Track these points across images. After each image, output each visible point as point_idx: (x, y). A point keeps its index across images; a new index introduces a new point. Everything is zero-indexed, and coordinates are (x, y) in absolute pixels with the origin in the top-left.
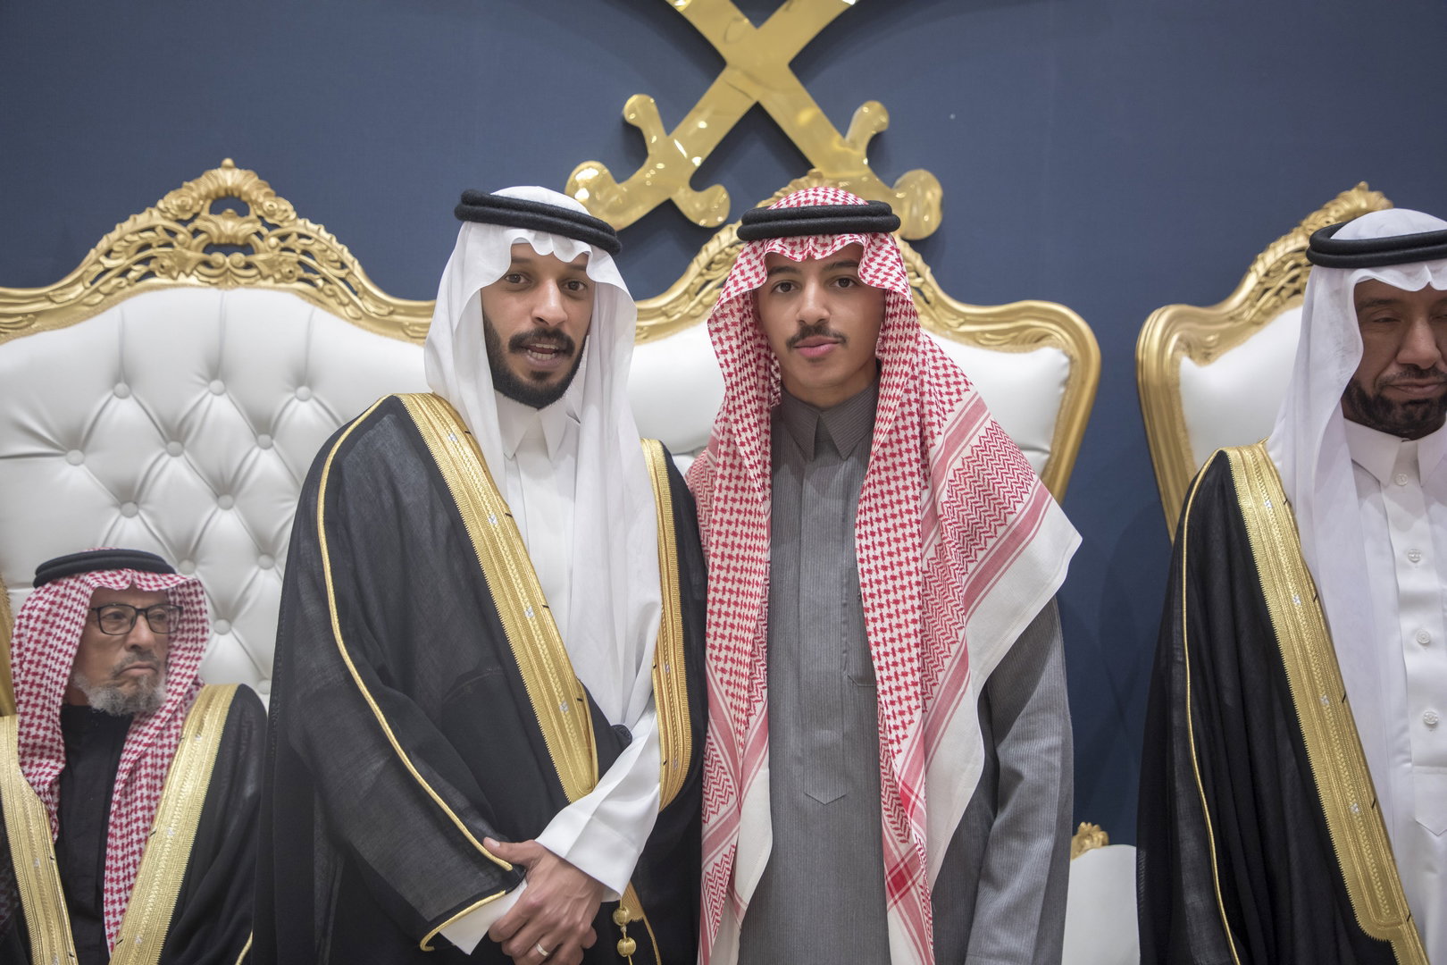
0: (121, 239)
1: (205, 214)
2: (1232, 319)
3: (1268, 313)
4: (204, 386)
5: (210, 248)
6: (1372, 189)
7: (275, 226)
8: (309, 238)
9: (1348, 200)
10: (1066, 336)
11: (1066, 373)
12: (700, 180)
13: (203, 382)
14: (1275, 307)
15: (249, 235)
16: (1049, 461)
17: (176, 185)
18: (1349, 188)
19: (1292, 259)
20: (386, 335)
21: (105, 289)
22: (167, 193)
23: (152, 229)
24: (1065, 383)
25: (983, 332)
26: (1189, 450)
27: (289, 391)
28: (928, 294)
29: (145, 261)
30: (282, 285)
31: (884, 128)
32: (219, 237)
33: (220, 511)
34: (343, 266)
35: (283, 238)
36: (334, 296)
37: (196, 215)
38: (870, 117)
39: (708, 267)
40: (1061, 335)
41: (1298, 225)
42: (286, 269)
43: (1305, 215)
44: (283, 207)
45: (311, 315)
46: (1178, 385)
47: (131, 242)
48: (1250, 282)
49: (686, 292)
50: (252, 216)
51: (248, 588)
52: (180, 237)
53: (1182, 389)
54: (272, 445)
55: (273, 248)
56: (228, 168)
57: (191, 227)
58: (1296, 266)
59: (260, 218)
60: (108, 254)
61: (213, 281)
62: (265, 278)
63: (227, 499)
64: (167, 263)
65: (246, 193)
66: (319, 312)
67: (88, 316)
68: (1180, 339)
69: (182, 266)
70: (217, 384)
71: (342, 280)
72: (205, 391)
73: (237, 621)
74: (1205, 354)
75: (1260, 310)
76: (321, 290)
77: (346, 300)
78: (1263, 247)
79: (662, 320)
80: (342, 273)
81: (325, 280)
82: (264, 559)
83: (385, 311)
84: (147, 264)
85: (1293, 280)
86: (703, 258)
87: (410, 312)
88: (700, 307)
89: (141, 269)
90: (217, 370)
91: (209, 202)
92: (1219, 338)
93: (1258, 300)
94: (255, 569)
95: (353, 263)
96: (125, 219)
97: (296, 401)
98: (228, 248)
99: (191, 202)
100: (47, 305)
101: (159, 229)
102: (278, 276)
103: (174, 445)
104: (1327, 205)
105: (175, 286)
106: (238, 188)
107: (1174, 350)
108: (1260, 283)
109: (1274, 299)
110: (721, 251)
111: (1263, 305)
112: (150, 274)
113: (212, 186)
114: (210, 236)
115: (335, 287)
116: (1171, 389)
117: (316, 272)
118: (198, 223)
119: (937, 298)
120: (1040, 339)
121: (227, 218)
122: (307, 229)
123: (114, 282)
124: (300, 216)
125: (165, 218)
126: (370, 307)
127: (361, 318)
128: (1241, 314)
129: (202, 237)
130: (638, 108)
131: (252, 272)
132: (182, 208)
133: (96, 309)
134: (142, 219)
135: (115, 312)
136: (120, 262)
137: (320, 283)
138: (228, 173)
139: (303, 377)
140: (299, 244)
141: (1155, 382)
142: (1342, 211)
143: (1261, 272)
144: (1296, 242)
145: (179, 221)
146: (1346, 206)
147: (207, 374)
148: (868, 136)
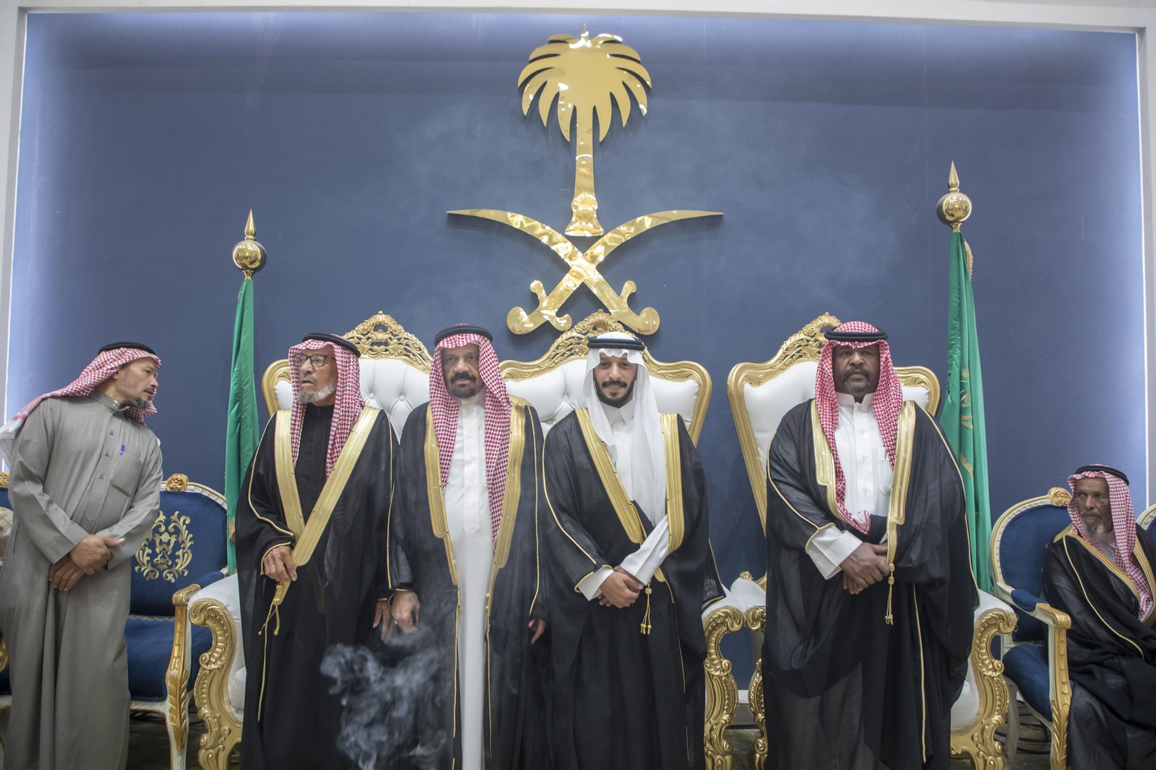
1: (372, 331)
2: (771, 368)
3: (788, 365)
5: (373, 344)
6: (831, 315)
7: (397, 335)
8: (408, 339)
9: (821, 320)
10: (698, 375)
11: (697, 390)
12: (559, 314)
14: (790, 363)
15: (387, 339)
16: (691, 425)
17: (362, 321)
19: (798, 343)
22: (359, 324)
23: (353, 338)
24: (697, 394)
25: (667, 373)
26: (749, 421)
27: (397, 397)
28: (646, 358)
30: (397, 357)
31: (635, 291)
32: (376, 340)
34: (420, 349)
35: (399, 339)
36: (416, 361)
37: (368, 332)
38: (629, 287)
39: (557, 348)
40: (696, 375)
41: (801, 330)
42: (399, 351)
43: (804, 326)
44: (400, 328)
45: (407, 369)
46: (743, 395)
48: (780, 352)
49: (548, 358)
50: (388, 332)
52: (363, 340)
53: (745, 397)
55: (395, 344)
56: (381, 314)
57: (366, 336)
58: (799, 346)
59: (391, 332)
61: (374, 356)
62: (392, 355)
65: (387, 324)
66: (410, 367)
68: (746, 376)
70: (371, 395)
71: (420, 355)
74: (757, 382)
75: (784, 363)
76: (412, 359)
77: (420, 362)
78: (786, 339)
79: (538, 369)
80: (419, 352)
81: (414, 355)
85: (799, 352)
86: (555, 344)
88: (554, 364)
90: (371, 390)
91: (373, 327)
92: (764, 376)
93: (783, 360)
95: (424, 348)
98: (379, 344)
99: (366, 327)
101: (355, 338)
102: (396, 354)
104: (813, 321)
106: (383, 322)
107: (742, 381)
108: (784, 353)
109: (790, 360)
110: (562, 342)
111: (786, 361)
113: (374, 322)
114: (373, 340)
115: (417, 358)
116: (741, 397)
117: (410, 352)
118: (369, 335)
119: (649, 359)
120: (688, 376)
121: (380, 332)
122: (407, 335)
124: (406, 331)
125: (358, 333)
128: (776, 365)
129: (371, 340)
130: (536, 285)
131: (388, 352)
132: (364, 330)
134: (350, 334)
137: (412, 356)
138: (381, 316)
139: (402, 393)
140: (404, 342)
141: (734, 394)
142: (819, 324)
143: (785, 349)
144: (800, 336)
145: (363, 334)
146: (821, 322)
147: (368, 391)
148: (628, 295)
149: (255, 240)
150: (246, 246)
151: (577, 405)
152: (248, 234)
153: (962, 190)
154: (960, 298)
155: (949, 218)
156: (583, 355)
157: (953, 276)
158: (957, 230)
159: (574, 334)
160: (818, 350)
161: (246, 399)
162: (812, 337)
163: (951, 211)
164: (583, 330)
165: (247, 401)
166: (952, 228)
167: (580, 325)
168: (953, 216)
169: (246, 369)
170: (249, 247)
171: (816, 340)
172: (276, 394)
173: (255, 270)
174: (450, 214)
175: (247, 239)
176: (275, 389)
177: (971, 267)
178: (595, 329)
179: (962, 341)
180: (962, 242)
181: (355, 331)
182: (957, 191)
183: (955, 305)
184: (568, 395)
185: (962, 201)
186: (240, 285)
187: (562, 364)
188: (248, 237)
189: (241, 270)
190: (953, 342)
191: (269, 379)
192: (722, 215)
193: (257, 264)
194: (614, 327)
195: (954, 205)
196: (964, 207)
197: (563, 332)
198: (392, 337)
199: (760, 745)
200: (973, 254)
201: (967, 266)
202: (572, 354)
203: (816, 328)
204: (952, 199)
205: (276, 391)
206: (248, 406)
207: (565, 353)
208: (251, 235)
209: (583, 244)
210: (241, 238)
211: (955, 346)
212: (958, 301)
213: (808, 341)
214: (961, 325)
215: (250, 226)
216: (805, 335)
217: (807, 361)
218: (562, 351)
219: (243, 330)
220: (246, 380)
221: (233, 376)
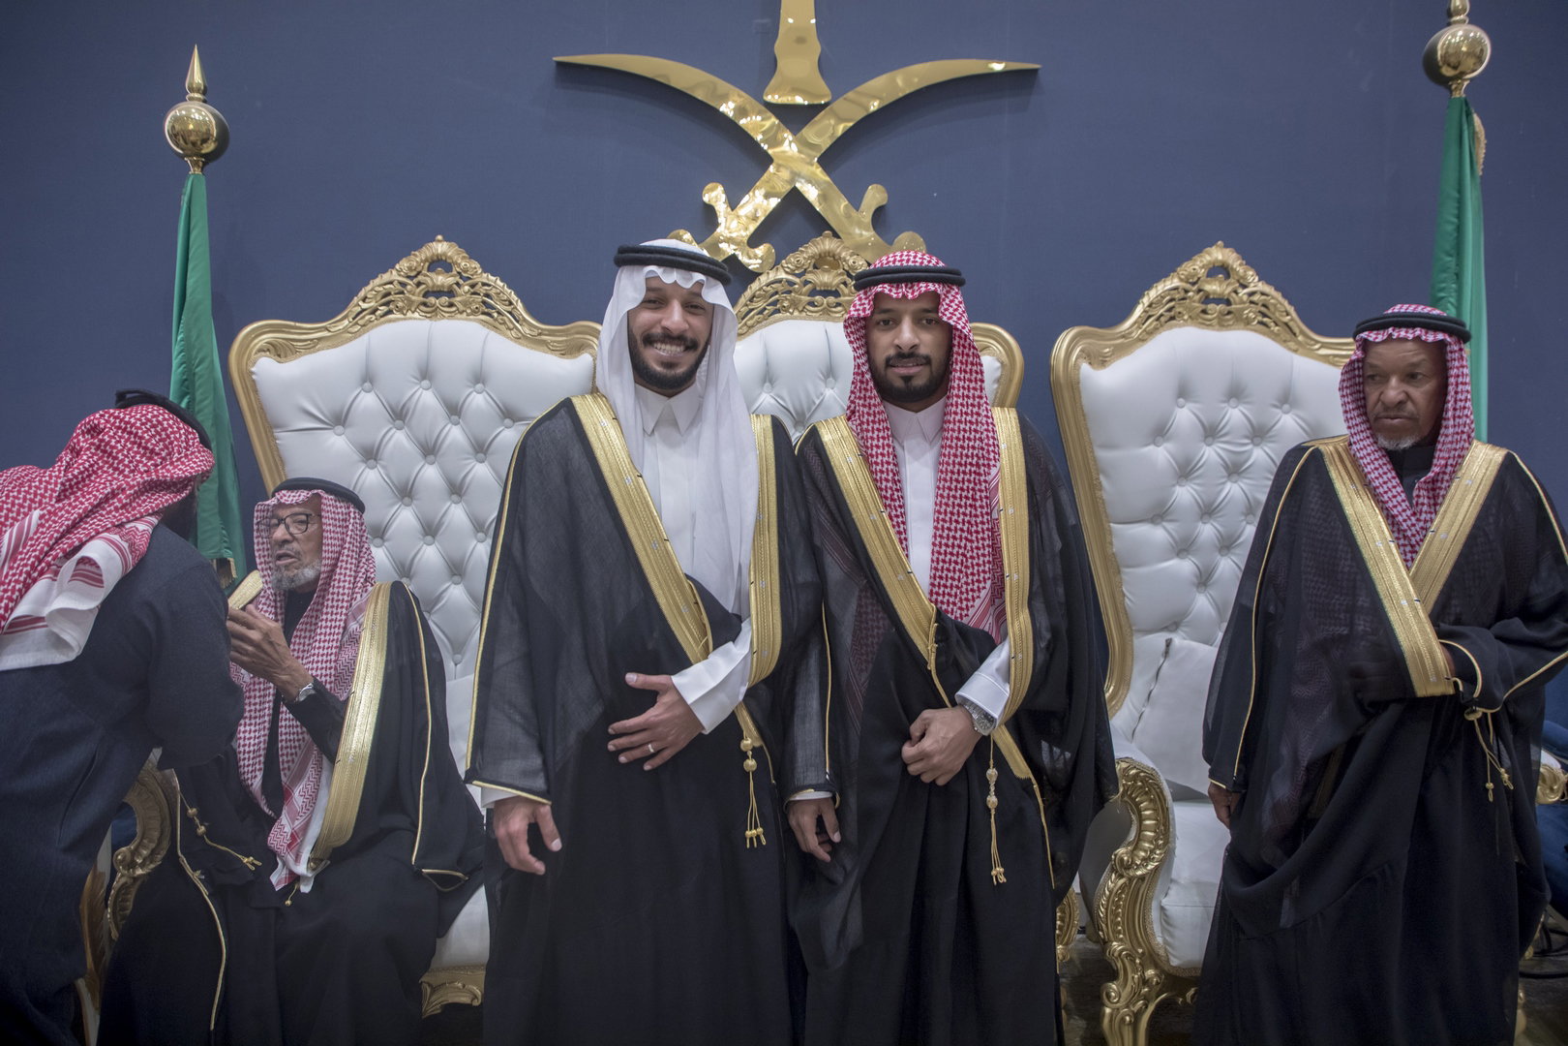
0: (371, 290)
1: (425, 272)
2: (1123, 337)
3: (1151, 333)
4: (417, 384)
5: (426, 295)
6: (1226, 246)
7: (469, 278)
8: (489, 285)
9: (1209, 254)
10: (1000, 348)
11: (998, 374)
12: (754, 241)
13: (416, 381)
14: (1156, 329)
15: (451, 286)
17: (407, 254)
18: (1211, 246)
19: (1169, 294)
20: (535, 349)
21: (361, 322)
22: (401, 259)
23: (391, 283)
26: (1087, 429)
27: (470, 387)
29: (387, 304)
30: (471, 317)
31: (884, 203)
32: (433, 287)
33: (427, 465)
34: (511, 303)
36: (504, 323)
37: (419, 273)
39: (751, 300)
40: (997, 347)
41: (1174, 271)
42: (474, 307)
43: (1179, 265)
44: (473, 266)
45: (487, 337)
46: (1079, 383)
47: (378, 292)
48: (1139, 311)
50: (454, 272)
51: (442, 517)
52: (409, 287)
53: (1081, 385)
54: (459, 423)
55: (466, 293)
56: (439, 241)
57: (415, 280)
58: (1171, 300)
59: (459, 273)
60: (364, 300)
61: (429, 315)
62: (461, 313)
63: (432, 457)
64: (400, 304)
65: (450, 258)
66: (493, 334)
67: (351, 340)
68: (1082, 351)
69: (410, 306)
70: (426, 383)
71: (510, 313)
72: (418, 387)
73: (438, 537)
74: (1100, 361)
75: (1145, 330)
76: (496, 320)
77: (511, 326)
78: (1149, 287)
80: (509, 308)
81: (499, 313)
82: (455, 497)
83: (536, 332)
84: (389, 305)
85: (1170, 310)
86: (748, 293)
87: (551, 333)
88: (745, 329)
89: (384, 309)
90: (425, 374)
91: (427, 264)
92: (1113, 351)
93: (1143, 324)
94: (449, 504)
95: (517, 301)
96: (377, 277)
97: (475, 393)
98: (438, 293)
99: (415, 264)
100: (325, 334)
101: (395, 283)
102: (469, 311)
103: (398, 422)
104: (1196, 257)
105: (405, 319)
106: (445, 254)
107: (1076, 359)
108: (1145, 311)
109: (1155, 323)
110: (759, 290)
111: (1148, 326)
112: (390, 312)
113: (429, 254)
114: (427, 286)
115: (505, 318)
116: (1074, 385)
117: (493, 308)
118: (420, 278)
121: (438, 274)
122: (488, 279)
123: (367, 317)
124: (485, 270)
125: (400, 275)
126: (526, 330)
127: (521, 338)
128: (1131, 333)
129: (423, 286)
131: (454, 309)
132: (410, 269)
133: (356, 335)
134: (386, 277)
135: (365, 337)
136: (372, 304)
137: (495, 315)
138: (440, 245)
139: (479, 378)
140: (483, 290)
141: (1062, 381)
142: (1205, 262)
143: (1147, 304)
144: (1172, 282)
145: (408, 277)
146: (1208, 258)
147: (418, 376)
148: (873, 209)
149: (205, 101)
150: (188, 110)
151: (787, 399)
152: (192, 90)
153: (1474, 19)
154: (1460, 215)
155: (1447, 72)
156: (796, 313)
157: (1450, 177)
158: (1460, 94)
159: (782, 275)
160: (1203, 307)
161: (200, 391)
162: (1194, 284)
163: (1454, 60)
164: (797, 268)
165: (202, 394)
166: (1451, 92)
167: (791, 260)
168: (1455, 68)
169: (198, 337)
170: (195, 114)
171: (1200, 291)
172: (254, 381)
173: (209, 158)
174: (560, 64)
175: (191, 99)
176: (253, 373)
177: (1481, 161)
178: (815, 267)
179: (1460, 292)
180: (1469, 115)
181: (394, 272)
182: (1463, 21)
183: (1450, 228)
184: (771, 382)
185: (1474, 38)
186: (182, 185)
187: (760, 328)
188: (192, 95)
189: (182, 157)
190: (1442, 294)
191: (240, 355)
192: (1035, 71)
193: (209, 147)
194: (851, 262)
195: (1458, 45)
196: (1478, 50)
197: (761, 274)
198: (461, 282)
199: (1113, 994)
200: (1486, 137)
201: (1475, 159)
202: (778, 311)
203: (1201, 268)
204: (1454, 35)
205: (254, 377)
206: (206, 402)
207: (765, 309)
208: (198, 91)
209: (794, 117)
210: (180, 97)
211: (1443, 301)
212: (1455, 220)
213: (1186, 291)
214: (1460, 263)
215: (196, 75)
216: (1181, 280)
217: (1184, 326)
218: (761, 304)
219: (190, 267)
220: (200, 356)
221: (176, 349)
